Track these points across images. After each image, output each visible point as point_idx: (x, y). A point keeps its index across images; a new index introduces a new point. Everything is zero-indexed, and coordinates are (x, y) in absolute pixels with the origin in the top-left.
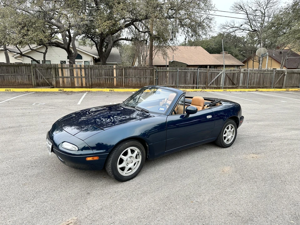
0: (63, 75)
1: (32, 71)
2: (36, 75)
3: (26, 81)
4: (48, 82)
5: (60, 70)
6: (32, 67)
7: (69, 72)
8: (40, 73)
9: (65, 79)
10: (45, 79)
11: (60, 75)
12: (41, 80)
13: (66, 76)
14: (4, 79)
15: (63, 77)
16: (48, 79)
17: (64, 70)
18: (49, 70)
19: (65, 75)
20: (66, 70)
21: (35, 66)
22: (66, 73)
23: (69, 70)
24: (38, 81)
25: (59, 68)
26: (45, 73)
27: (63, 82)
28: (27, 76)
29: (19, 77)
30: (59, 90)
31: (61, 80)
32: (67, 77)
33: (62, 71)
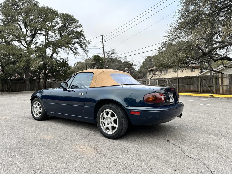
0: (223, 84)
1: (199, 81)
2: (202, 84)
3: (195, 89)
4: (210, 90)
5: (220, 80)
6: (199, 78)
7: (228, 81)
8: (205, 82)
9: (224, 87)
10: (208, 87)
11: (220, 84)
12: (205, 88)
13: (226, 84)
14: (183, 88)
15: (223, 86)
16: (210, 87)
17: (224, 79)
18: (212, 80)
19: (224, 84)
20: (226, 79)
21: (202, 78)
22: (226, 82)
23: (228, 79)
24: (203, 89)
25: (219, 78)
26: (209, 83)
27: (223, 89)
28: (197, 85)
29: (191, 86)
30: (209, 96)
31: (221, 88)
32: (227, 86)
33: (222, 80)
